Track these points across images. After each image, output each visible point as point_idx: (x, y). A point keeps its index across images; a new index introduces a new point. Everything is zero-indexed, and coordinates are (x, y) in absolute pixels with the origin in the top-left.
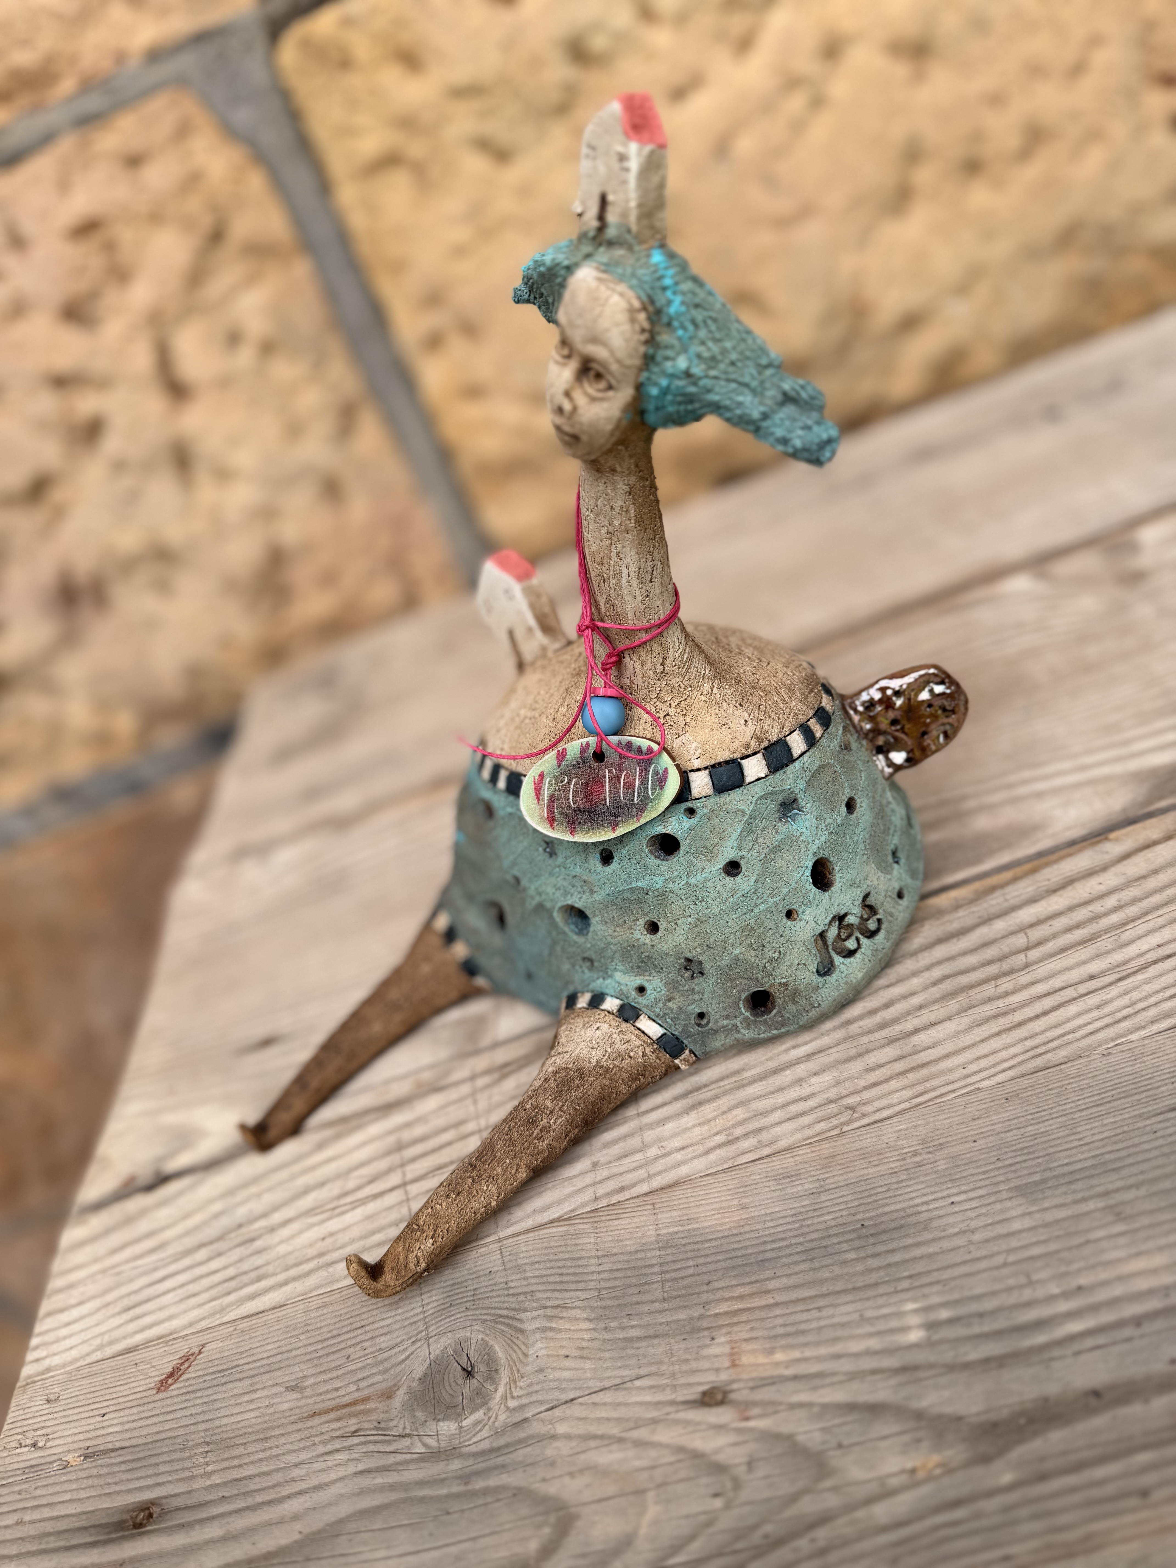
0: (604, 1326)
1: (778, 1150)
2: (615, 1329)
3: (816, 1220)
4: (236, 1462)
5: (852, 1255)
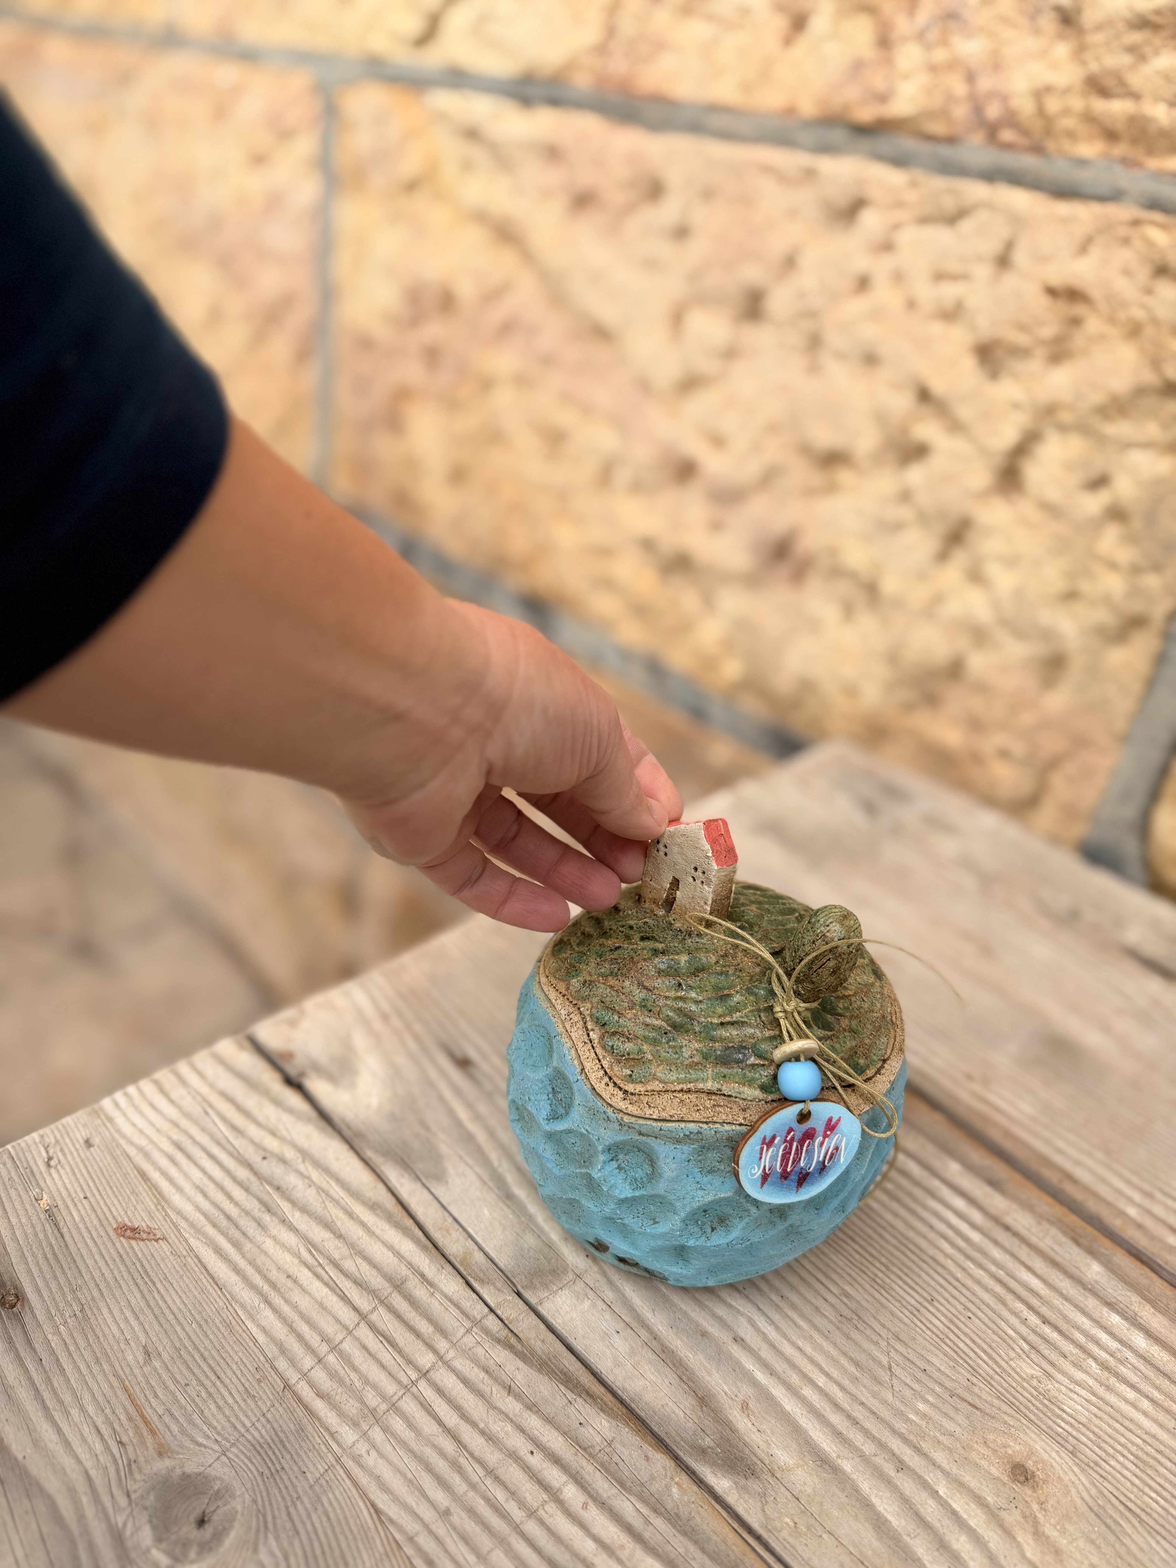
4: (72, 1348)
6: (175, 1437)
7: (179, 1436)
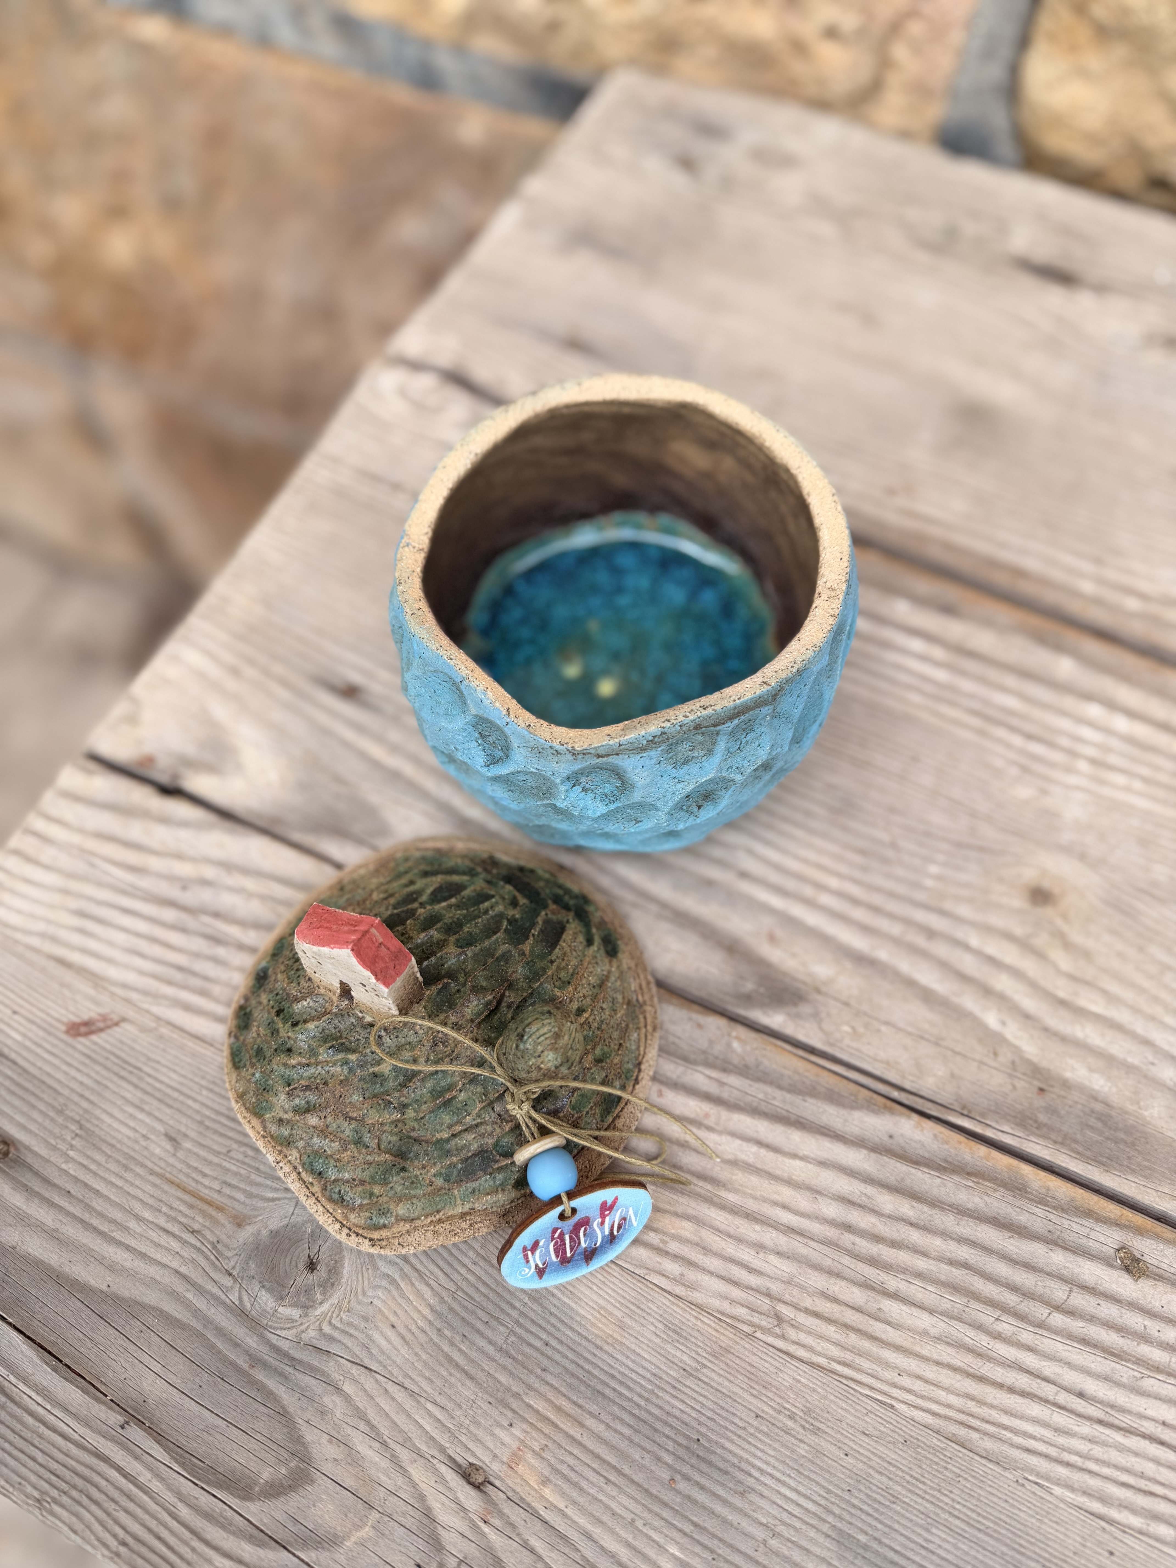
0: (439, 1326)
1: (690, 1299)
2: (446, 1337)
3: (667, 1397)
4: (93, 1167)
5: (669, 1459)
6: (243, 1203)
7: (248, 1201)
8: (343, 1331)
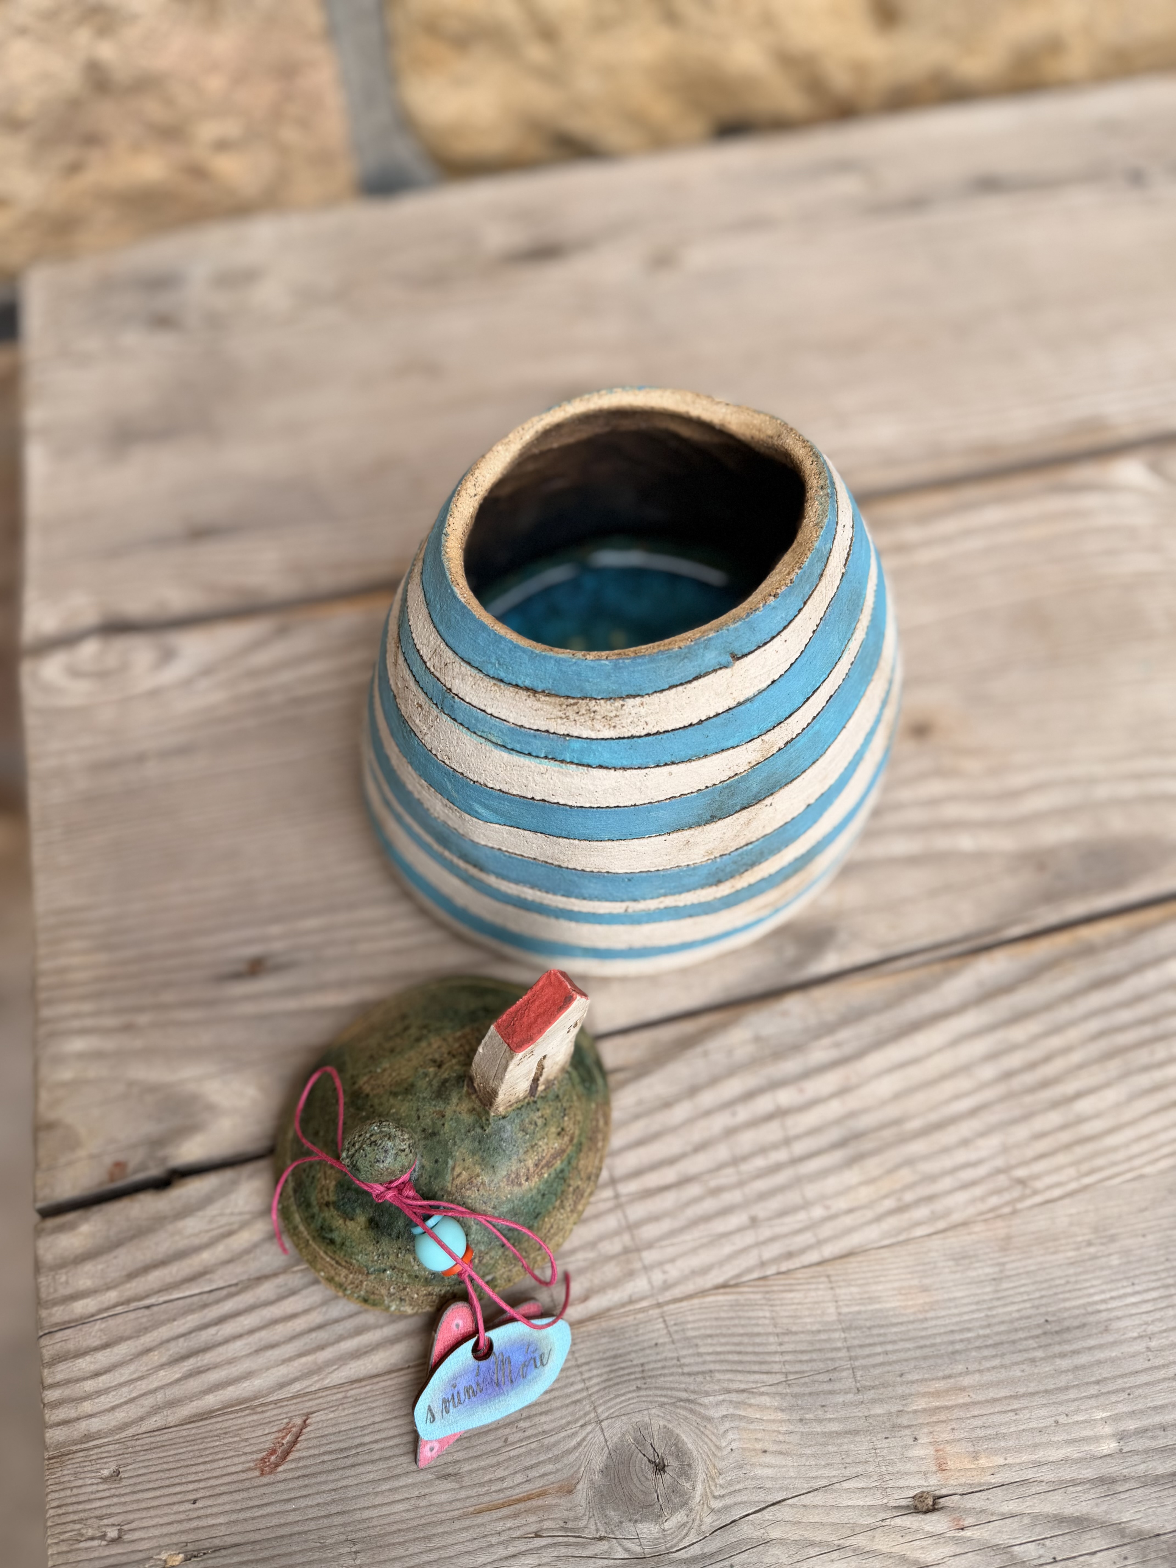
0: (798, 1417)
1: (953, 1223)
2: (811, 1421)
5: (1039, 1354)
6: (558, 1470)
7: (559, 1466)
8: (731, 1493)
